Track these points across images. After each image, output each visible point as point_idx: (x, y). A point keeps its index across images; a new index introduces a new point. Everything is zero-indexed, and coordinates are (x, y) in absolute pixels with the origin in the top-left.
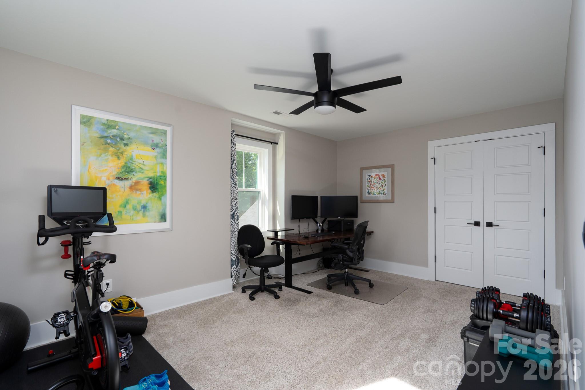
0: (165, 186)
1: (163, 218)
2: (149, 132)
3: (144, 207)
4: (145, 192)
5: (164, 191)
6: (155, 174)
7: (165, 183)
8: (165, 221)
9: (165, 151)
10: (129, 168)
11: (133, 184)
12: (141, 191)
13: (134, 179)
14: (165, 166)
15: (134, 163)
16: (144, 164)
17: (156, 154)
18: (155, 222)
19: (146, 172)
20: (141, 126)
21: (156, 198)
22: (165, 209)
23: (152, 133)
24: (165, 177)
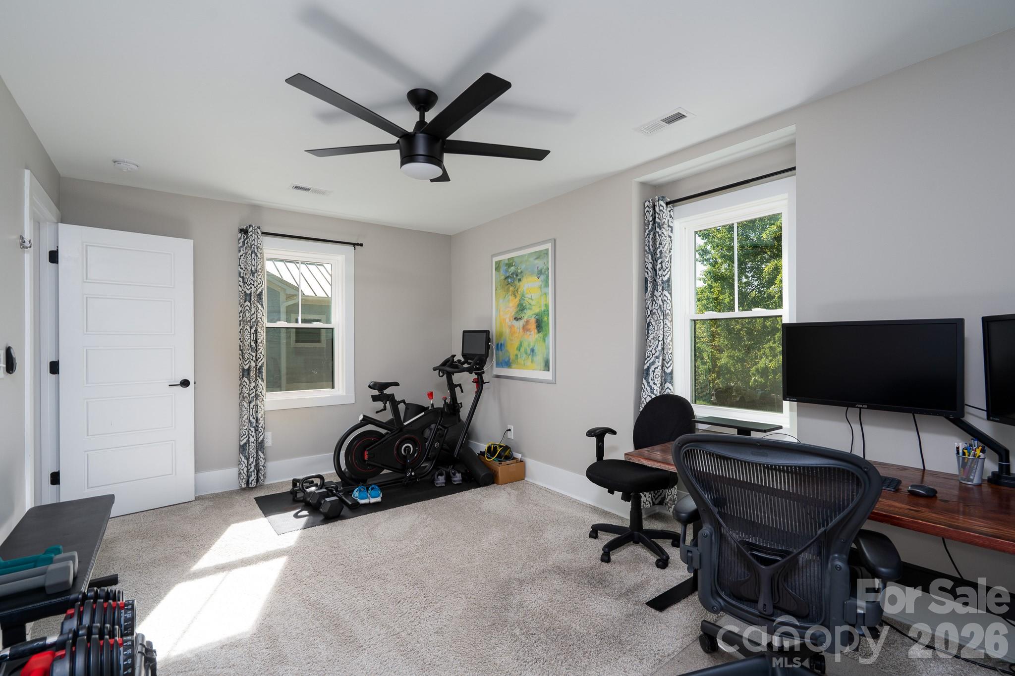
0: (548, 323)
1: (547, 367)
2: (535, 257)
3: (533, 350)
4: (533, 332)
5: (547, 329)
6: (540, 308)
7: (548, 319)
8: (549, 371)
9: (547, 277)
10: (522, 306)
11: (525, 323)
12: (530, 332)
13: (525, 318)
14: (548, 297)
15: (525, 299)
16: (531, 299)
17: (540, 283)
18: (540, 370)
19: (534, 308)
20: (529, 254)
21: (541, 340)
22: (548, 354)
23: (537, 258)
24: (548, 311)
